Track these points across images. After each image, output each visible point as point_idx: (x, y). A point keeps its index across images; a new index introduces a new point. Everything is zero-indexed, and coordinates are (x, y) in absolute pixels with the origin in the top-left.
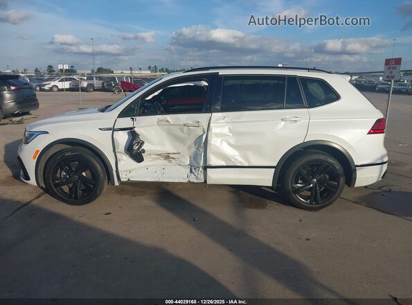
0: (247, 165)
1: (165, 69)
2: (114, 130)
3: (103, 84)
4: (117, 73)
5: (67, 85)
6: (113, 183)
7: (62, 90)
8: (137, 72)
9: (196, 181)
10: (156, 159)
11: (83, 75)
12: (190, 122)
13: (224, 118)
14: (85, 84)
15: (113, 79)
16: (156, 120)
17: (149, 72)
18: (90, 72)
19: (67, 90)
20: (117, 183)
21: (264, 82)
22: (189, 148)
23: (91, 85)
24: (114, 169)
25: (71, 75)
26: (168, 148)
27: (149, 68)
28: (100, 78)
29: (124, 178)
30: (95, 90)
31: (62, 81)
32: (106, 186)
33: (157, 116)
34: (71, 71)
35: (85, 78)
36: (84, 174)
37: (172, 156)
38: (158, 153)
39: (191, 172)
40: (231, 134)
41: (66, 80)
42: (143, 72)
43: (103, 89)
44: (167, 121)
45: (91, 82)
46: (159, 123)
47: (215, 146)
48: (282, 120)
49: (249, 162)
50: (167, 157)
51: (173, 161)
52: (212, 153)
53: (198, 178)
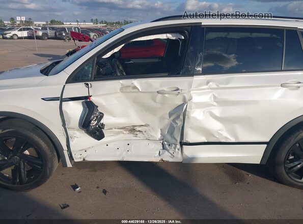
0: (233, 140)
1: (104, 21)
2: (62, 100)
3: (55, 33)
4: (66, 25)
5: (25, 34)
6: (65, 164)
7: (21, 38)
8: (82, 24)
9: (171, 160)
10: (119, 133)
11: (39, 26)
12: (166, 89)
13: (208, 83)
14: (40, 33)
15: (64, 29)
16: (120, 86)
17: (92, 24)
18: (45, 23)
19: (25, 38)
20: (69, 165)
21: (255, 35)
22: (162, 119)
23: (45, 34)
24: (65, 148)
25: (29, 25)
26: (134, 119)
27: (92, 21)
28: (53, 29)
29: (77, 158)
30: (49, 38)
31: (21, 30)
32: (56, 164)
33: (121, 81)
34: (29, 22)
35: (40, 28)
36: (27, 152)
37: (138, 129)
38: (121, 126)
39: (164, 148)
40: (215, 103)
41: (24, 29)
42: (87, 24)
43: (56, 38)
44: (135, 87)
45: (45, 31)
46: (123, 89)
47: (195, 118)
48: (282, 86)
49: (236, 137)
50: (132, 130)
51: (140, 135)
52: (191, 128)
53: (173, 156)
